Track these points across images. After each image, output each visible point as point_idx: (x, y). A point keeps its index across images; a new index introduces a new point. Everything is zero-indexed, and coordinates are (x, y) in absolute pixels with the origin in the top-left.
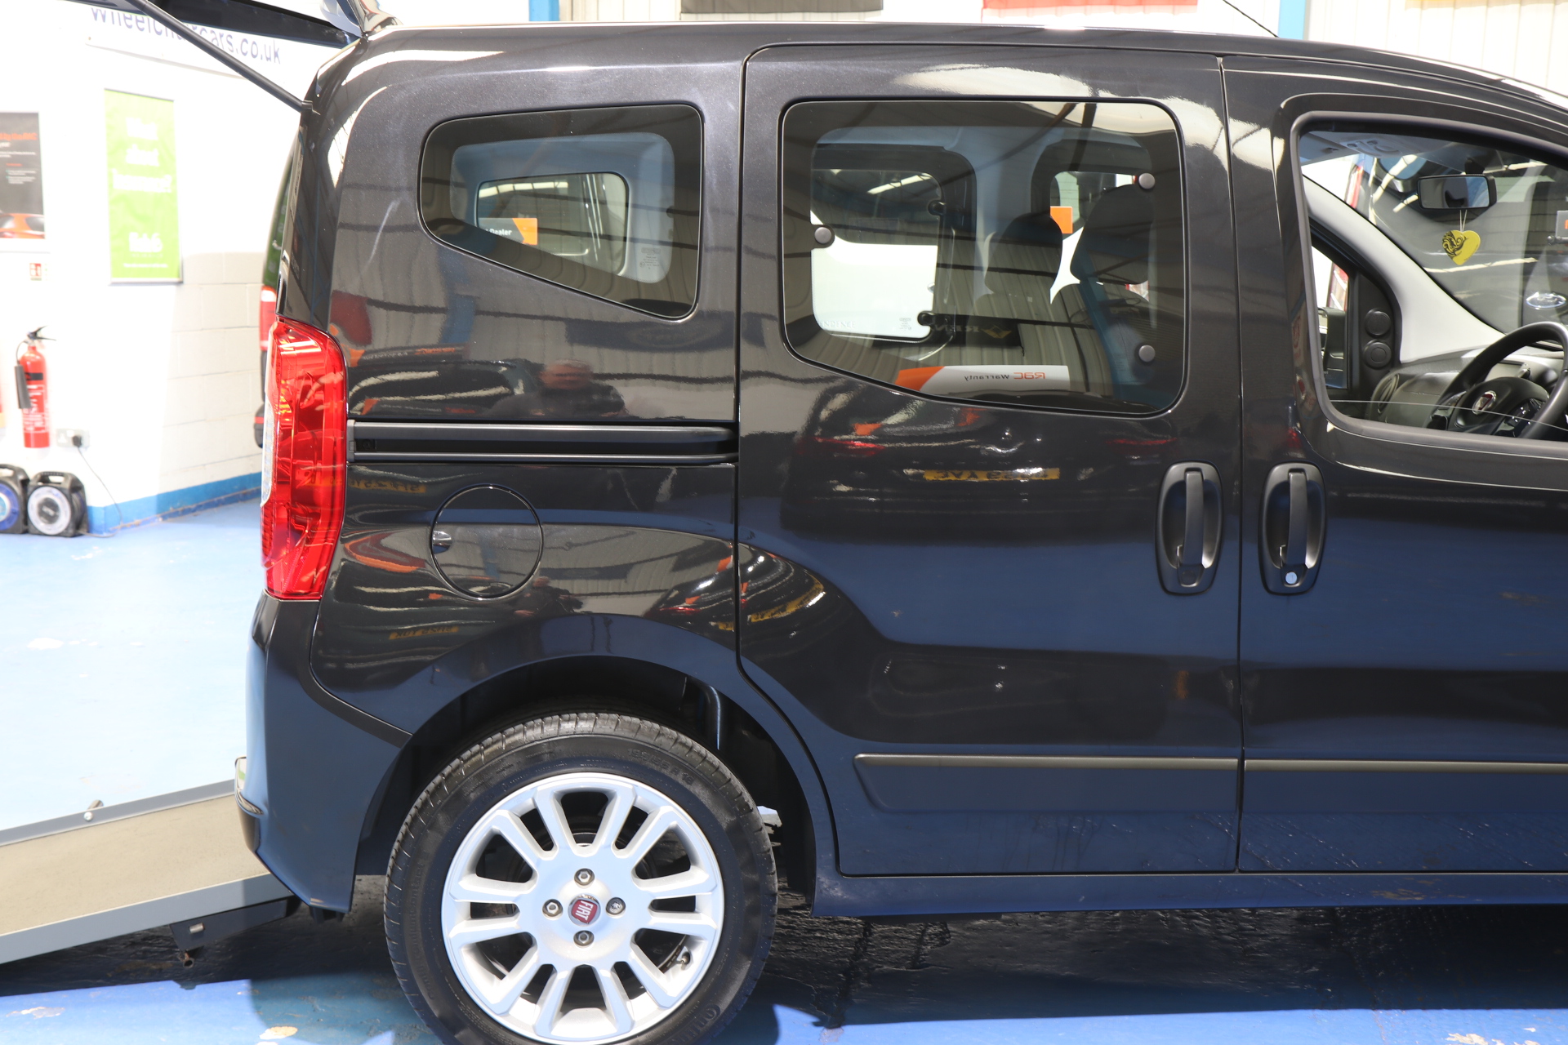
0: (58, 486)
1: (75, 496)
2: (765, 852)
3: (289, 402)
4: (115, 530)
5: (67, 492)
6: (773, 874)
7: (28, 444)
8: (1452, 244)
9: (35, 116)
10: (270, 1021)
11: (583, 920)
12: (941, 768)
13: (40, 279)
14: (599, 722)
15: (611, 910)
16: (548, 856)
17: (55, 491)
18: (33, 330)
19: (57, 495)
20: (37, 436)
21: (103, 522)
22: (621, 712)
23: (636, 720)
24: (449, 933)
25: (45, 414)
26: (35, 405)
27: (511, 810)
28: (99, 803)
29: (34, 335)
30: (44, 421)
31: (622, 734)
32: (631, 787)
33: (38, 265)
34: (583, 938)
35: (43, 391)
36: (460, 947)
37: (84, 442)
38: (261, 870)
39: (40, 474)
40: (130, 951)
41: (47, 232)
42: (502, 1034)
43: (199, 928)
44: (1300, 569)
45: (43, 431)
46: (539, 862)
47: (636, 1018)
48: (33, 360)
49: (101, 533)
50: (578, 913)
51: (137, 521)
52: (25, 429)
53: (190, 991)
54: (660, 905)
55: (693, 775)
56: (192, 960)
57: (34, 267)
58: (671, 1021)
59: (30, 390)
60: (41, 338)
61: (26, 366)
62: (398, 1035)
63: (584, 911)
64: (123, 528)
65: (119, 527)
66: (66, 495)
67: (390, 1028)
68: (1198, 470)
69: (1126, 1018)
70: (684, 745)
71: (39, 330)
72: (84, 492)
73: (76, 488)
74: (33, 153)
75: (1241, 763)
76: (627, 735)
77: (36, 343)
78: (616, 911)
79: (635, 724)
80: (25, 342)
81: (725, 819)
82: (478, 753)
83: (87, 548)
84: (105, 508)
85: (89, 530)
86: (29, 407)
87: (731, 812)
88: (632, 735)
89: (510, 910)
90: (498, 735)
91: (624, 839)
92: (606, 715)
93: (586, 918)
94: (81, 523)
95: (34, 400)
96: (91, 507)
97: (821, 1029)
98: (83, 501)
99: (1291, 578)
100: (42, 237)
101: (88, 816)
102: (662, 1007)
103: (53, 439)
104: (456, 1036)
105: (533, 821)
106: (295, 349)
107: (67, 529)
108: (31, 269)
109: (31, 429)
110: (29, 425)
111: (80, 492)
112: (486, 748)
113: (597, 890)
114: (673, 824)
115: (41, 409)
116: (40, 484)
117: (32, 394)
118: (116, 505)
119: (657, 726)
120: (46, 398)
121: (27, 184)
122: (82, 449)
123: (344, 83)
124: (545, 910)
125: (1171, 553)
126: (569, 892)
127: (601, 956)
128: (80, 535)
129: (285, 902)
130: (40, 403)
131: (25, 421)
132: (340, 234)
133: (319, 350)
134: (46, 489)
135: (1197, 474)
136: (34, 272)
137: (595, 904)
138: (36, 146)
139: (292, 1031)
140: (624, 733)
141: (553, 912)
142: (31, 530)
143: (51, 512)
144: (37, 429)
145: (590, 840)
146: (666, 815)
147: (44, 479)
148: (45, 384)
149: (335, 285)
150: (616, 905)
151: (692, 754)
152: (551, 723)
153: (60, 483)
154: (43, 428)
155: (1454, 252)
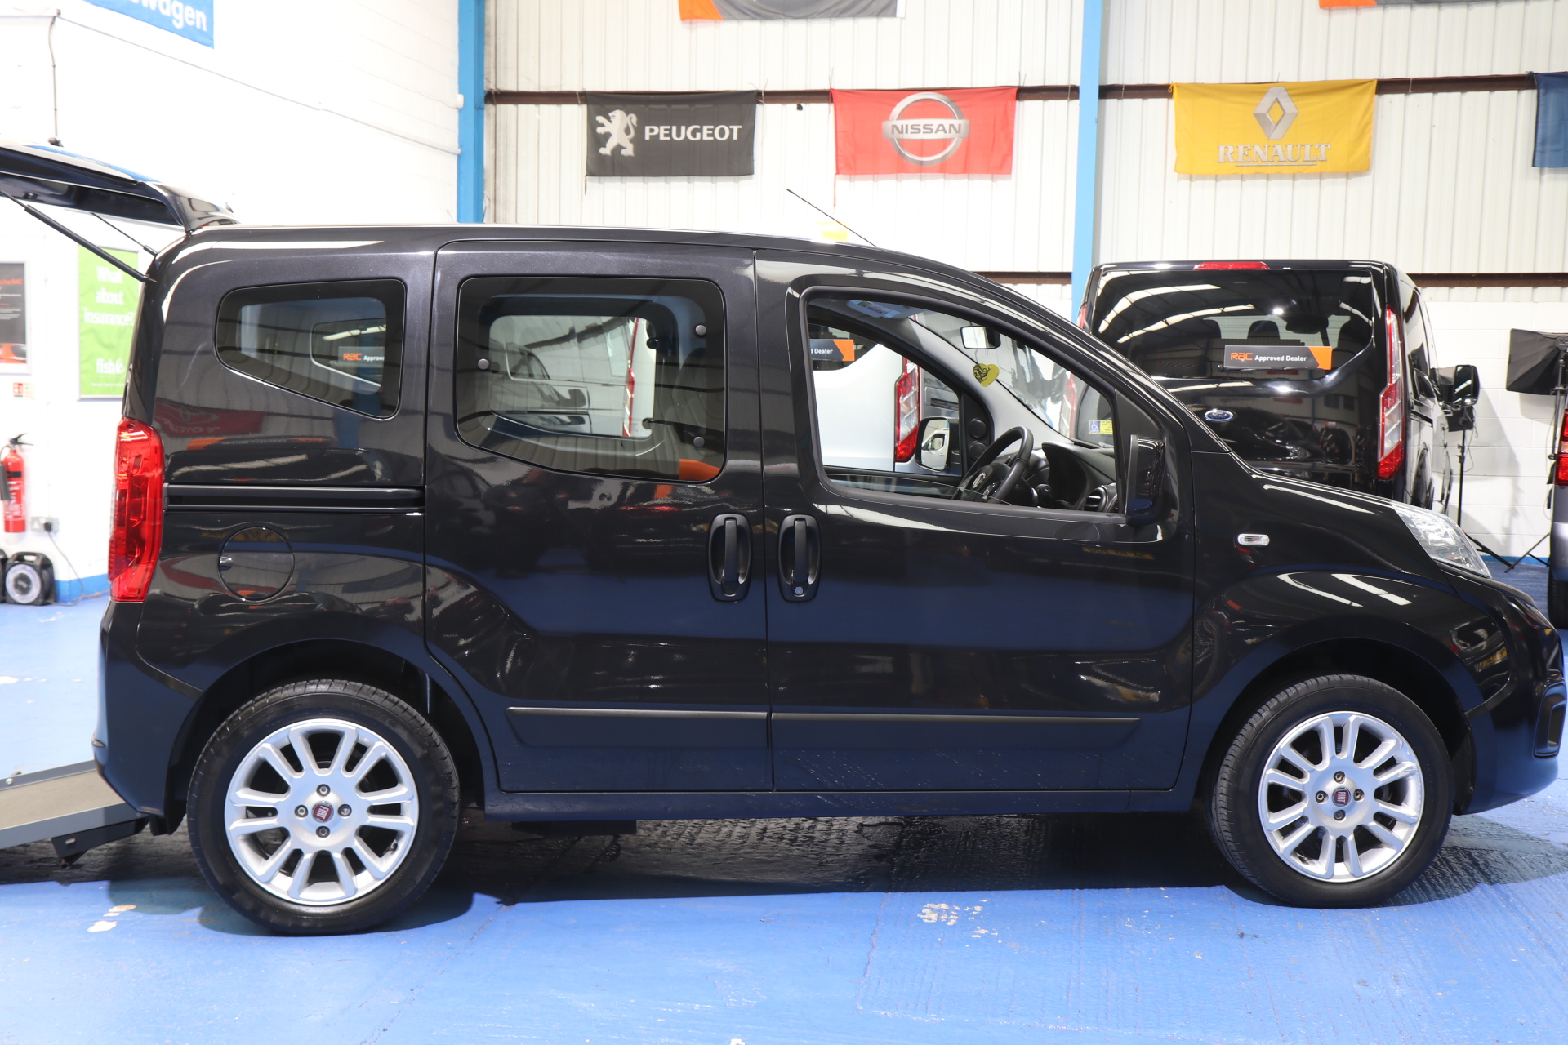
0: (31, 564)
1: (45, 572)
2: (447, 774)
3: (127, 472)
4: (77, 600)
5: (38, 568)
6: (454, 788)
7: (7, 530)
9: (21, 266)
10: (117, 902)
11: (321, 819)
12: (564, 716)
13: (21, 396)
14: (333, 685)
15: (342, 813)
16: (298, 776)
17: (29, 568)
18: (14, 436)
19: (29, 571)
20: (15, 523)
21: (67, 594)
22: (350, 679)
23: (359, 684)
24: (230, 826)
25: (22, 504)
26: (14, 498)
27: (274, 745)
28: (19, 773)
29: (15, 441)
30: (21, 510)
31: (348, 693)
32: (354, 729)
33: (20, 384)
34: (323, 832)
35: (21, 486)
36: (238, 836)
37: (54, 528)
38: (117, 800)
39: (17, 554)
40: (29, 865)
41: (28, 358)
42: (266, 896)
43: (72, 841)
44: (805, 584)
45: (20, 519)
46: (291, 779)
47: (359, 887)
48: (14, 461)
49: (66, 602)
50: (318, 814)
51: (97, 593)
52: (5, 517)
53: (65, 887)
54: (375, 810)
55: (396, 720)
56: (67, 864)
57: (16, 386)
58: (382, 889)
59: (11, 485)
60: (21, 444)
61: (7, 466)
62: (206, 909)
63: (323, 813)
64: (84, 599)
65: (81, 598)
66: (37, 571)
67: (201, 906)
68: (734, 519)
69: (714, 898)
70: (391, 701)
71: (20, 436)
72: (52, 569)
73: (45, 565)
74: (19, 295)
75: (769, 715)
76: (351, 693)
77: (17, 447)
78: (345, 814)
79: (358, 687)
80: (8, 446)
81: (419, 752)
82: (252, 706)
83: (54, 614)
84: (70, 582)
85: (57, 600)
86: (9, 499)
87: (424, 747)
88: (355, 694)
89: (273, 812)
90: (265, 694)
91: (350, 765)
92: (339, 681)
93: (324, 818)
94: (50, 594)
95: (14, 494)
96: (58, 582)
97: (501, 905)
98: (52, 576)
99: (799, 591)
100: (24, 362)
101: (9, 781)
102: (377, 879)
103: (28, 526)
104: (233, 897)
105: (288, 752)
106: (132, 437)
107: (37, 599)
108: (15, 388)
109: (10, 517)
110: (8, 514)
111: (50, 569)
112: (256, 702)
113: (332, 799)
114: (383, 754)
115: (19, 501)
116: (16, 562)
117: (11, 489)
118: (79, 580)
119: (374, 689)
120: (24, 492)
121: (13, 319)
122: (52, 533)
123: (174, 262)
124: (296, 812)
125: (717, 575)
126: (314, 799)
127: (334, 843)
128: (48, 604)
129: (133, 823)
130: (19, 496)
131: (6, 511)
132: (164, 358)
133: (146, 437)
134: (21, 566)
135: (733, 521)
136: (16, 390)
137: (330, 809)
138: (21, 289)
139: (132, 907)
140: (350, 692)
141: (302, 814)
142: (8, 600)
143: (24, 585)
144: (16, 517)
145: (328, 766)
146: (380, 747)
147: (20, 558)
148: (23, 480)
149: (158, 394)
150: (346, 810)
151: (396, 707)
152: (301, 685)
153: (32, 562)
154: (20, 517)
155: (981, 378)
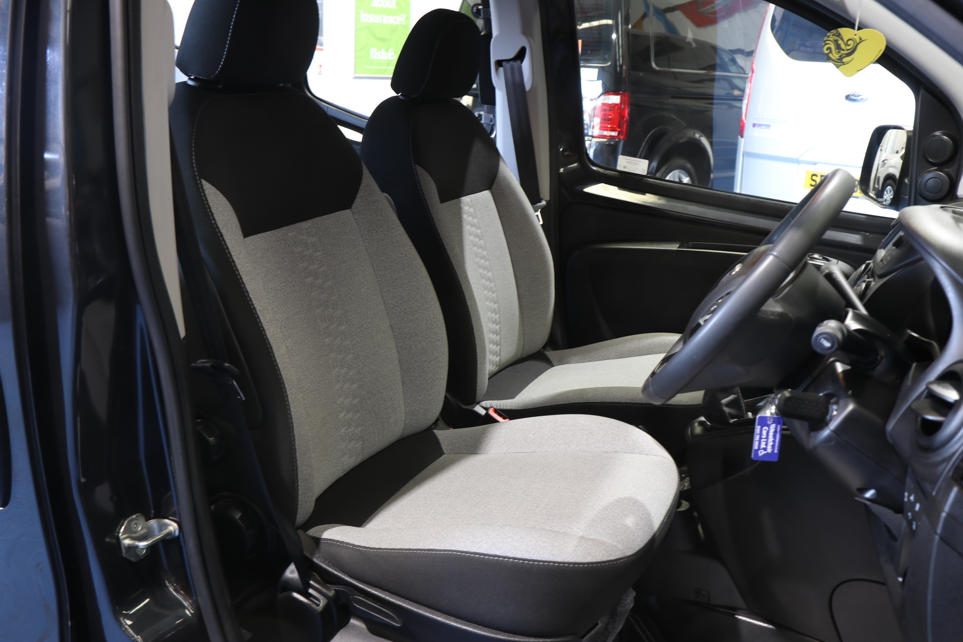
8: (838, 47)
33: (321, 66)
155: (841, 58)
